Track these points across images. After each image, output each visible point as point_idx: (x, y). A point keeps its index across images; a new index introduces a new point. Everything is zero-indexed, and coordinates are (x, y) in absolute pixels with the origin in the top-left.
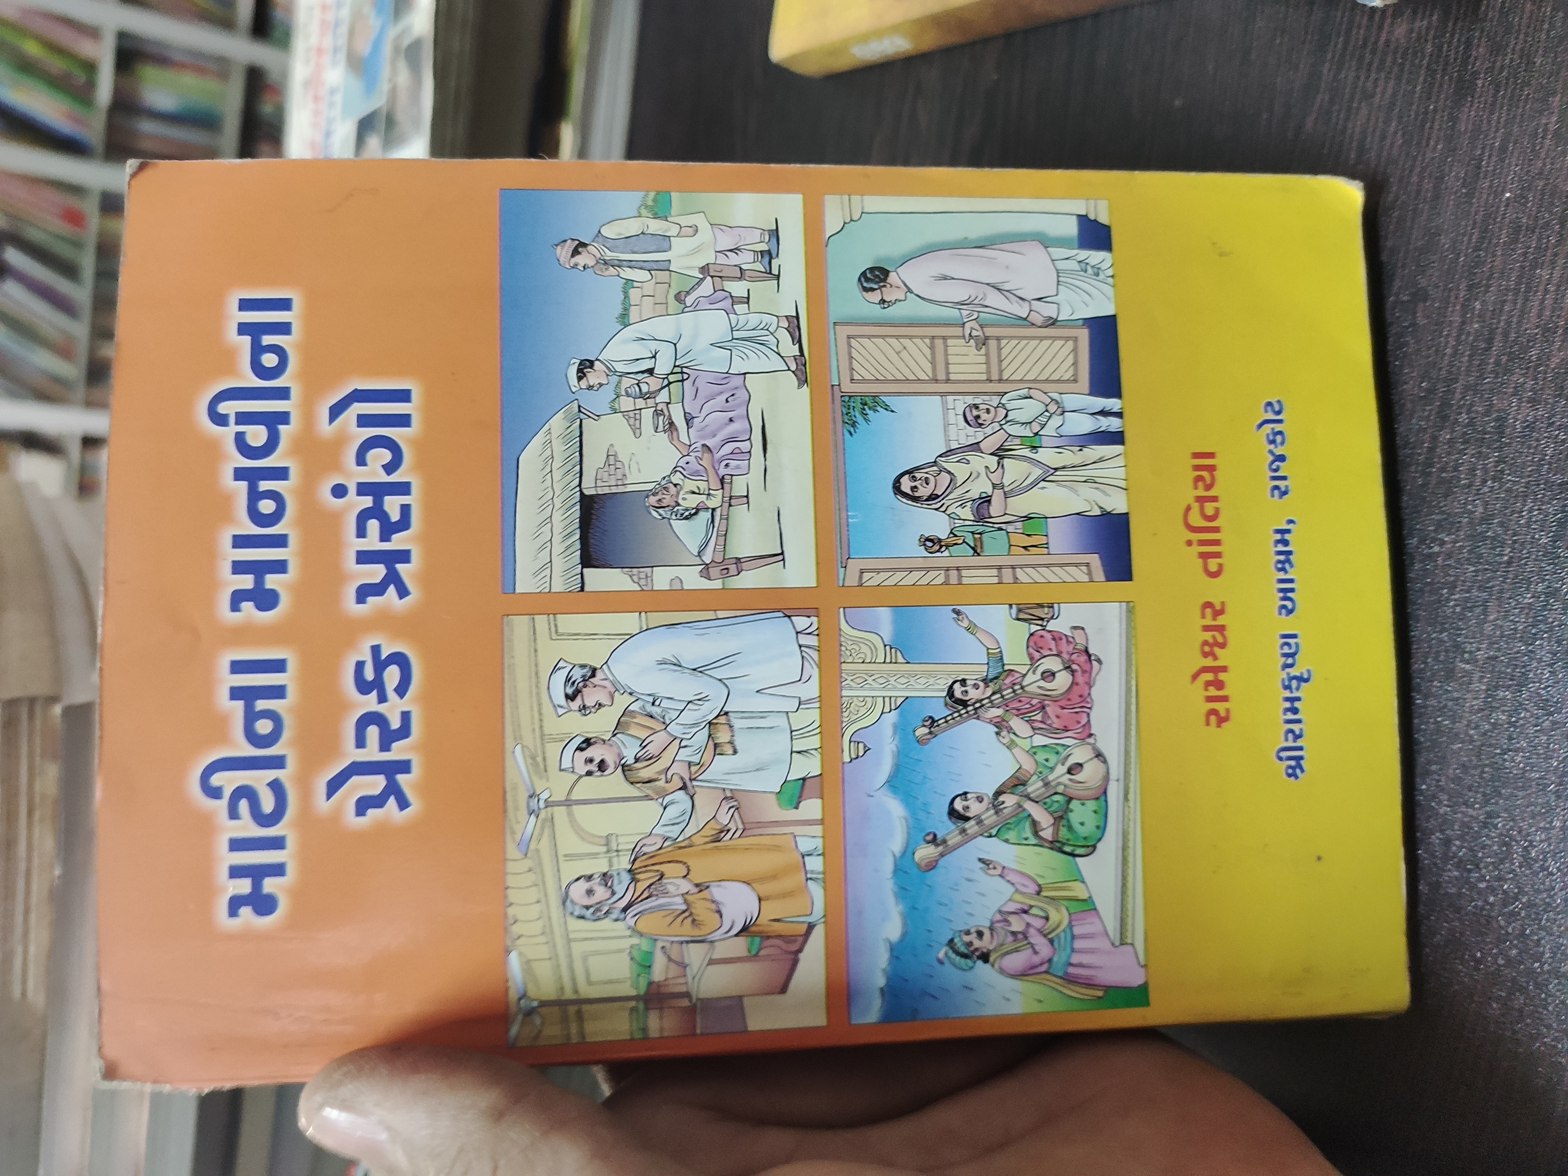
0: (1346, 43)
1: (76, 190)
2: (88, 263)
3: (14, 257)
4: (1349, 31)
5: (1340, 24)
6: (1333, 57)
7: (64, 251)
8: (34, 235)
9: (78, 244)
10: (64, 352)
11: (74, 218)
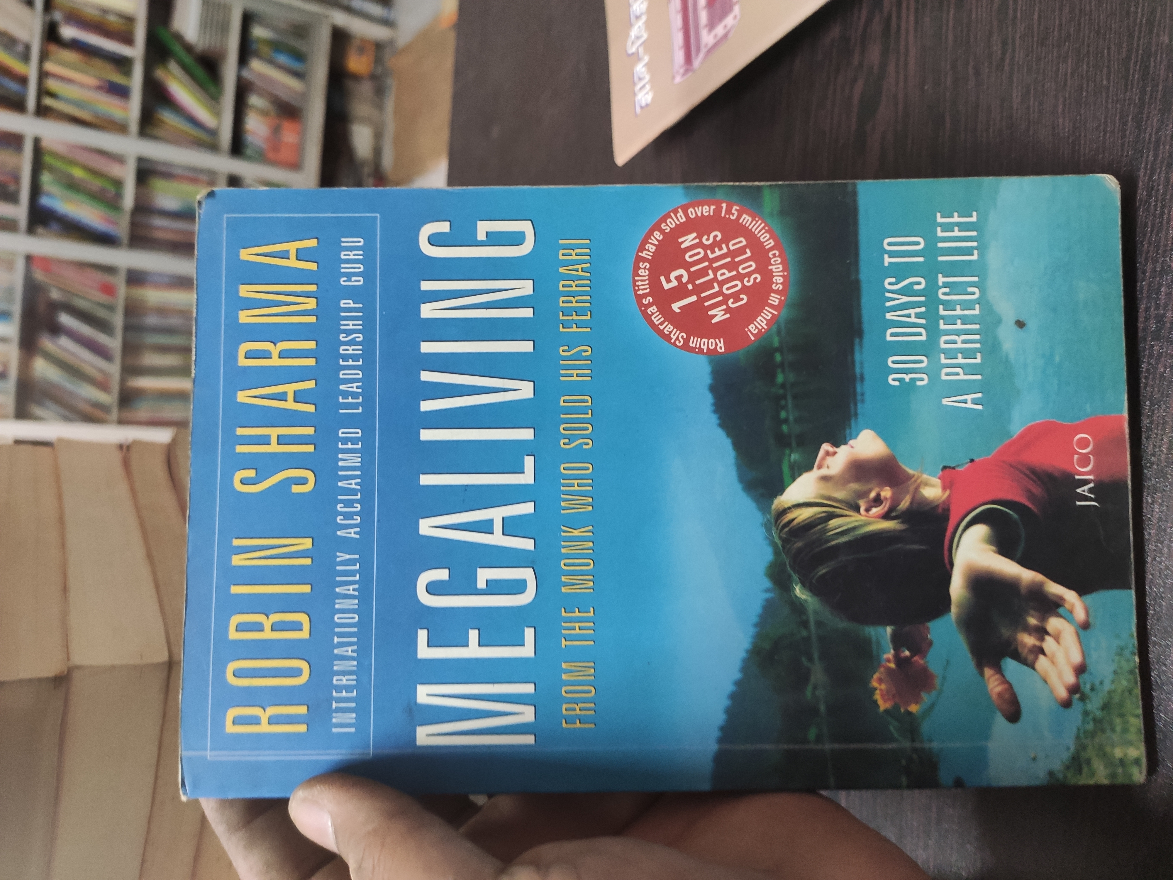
0: (1156, 156)
1: (110, 270)
2: (118, 320)
3: (65, 319)
4: (1157, 148)
5: (1149, 143)
6: (1147, 164)
7: (102, 313)
8: (80, 304)
9: (111, 308)
10: (103, 386)
11: (109, 290)
